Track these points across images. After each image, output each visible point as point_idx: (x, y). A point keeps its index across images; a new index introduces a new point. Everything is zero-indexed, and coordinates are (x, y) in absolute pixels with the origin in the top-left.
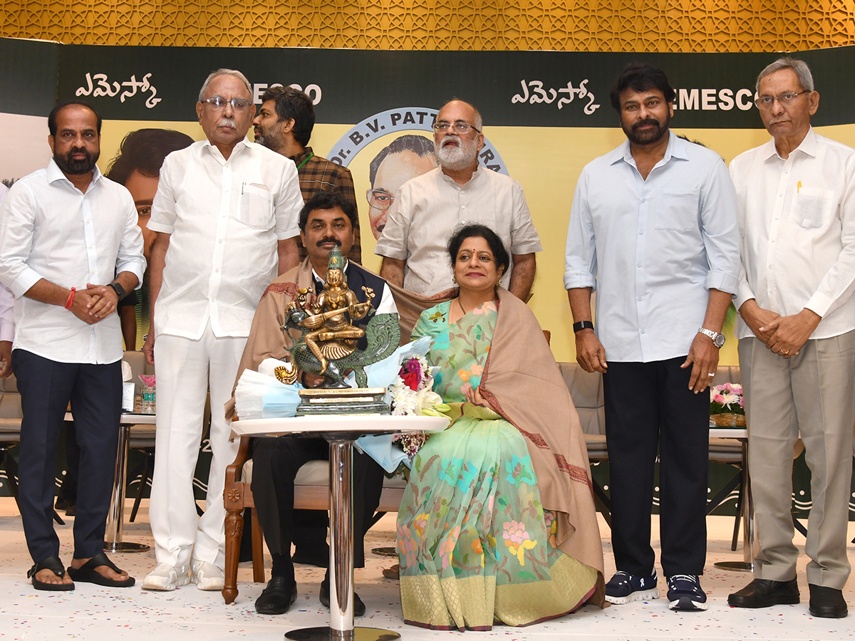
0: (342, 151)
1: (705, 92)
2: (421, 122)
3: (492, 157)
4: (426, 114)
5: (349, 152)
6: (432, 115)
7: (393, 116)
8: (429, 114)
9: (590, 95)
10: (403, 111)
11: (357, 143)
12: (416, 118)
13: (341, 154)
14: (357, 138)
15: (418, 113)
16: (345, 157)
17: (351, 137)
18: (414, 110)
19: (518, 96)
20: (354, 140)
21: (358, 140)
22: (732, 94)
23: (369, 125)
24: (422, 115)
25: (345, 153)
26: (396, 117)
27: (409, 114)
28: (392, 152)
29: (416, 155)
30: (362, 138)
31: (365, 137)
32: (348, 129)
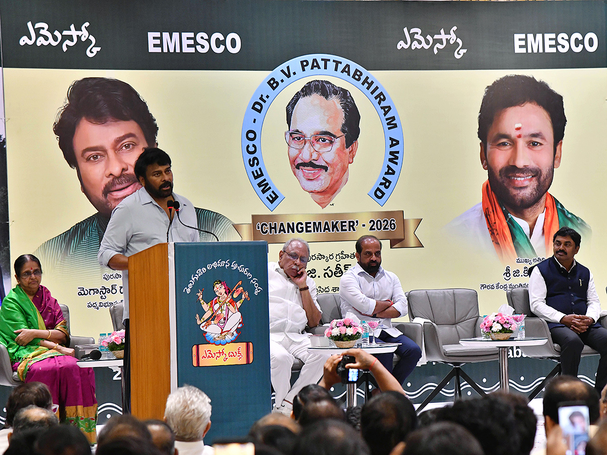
0: (262, 96)
1: (547, 36)
2: (326, 68)
3: (384, 99)
4: (329, 60)
5: (268, 97)
6: (334, 61)
7: (302, 62)
8: (332, 61)
9: (459, 41)
10: (310, 58)
11: (274, 88)
12: (322, 64)
13: (261, 98)
14: (273, 83)
15: (322, 60)
16: (265, 101)
17: (269, 83)
18: (319, 57)
19: (402, 42)
20: (271, 85)
21: (275, 85)
22: (567, 38)
23: (282, 71)
24: (326, 61)
25: (264, 98)
26: (305, 63)
27: (315, 60)
28: (304, 96)
29: (323, 98)
30: (278, 84)
31: (280, 82)
32: (265, 75)
